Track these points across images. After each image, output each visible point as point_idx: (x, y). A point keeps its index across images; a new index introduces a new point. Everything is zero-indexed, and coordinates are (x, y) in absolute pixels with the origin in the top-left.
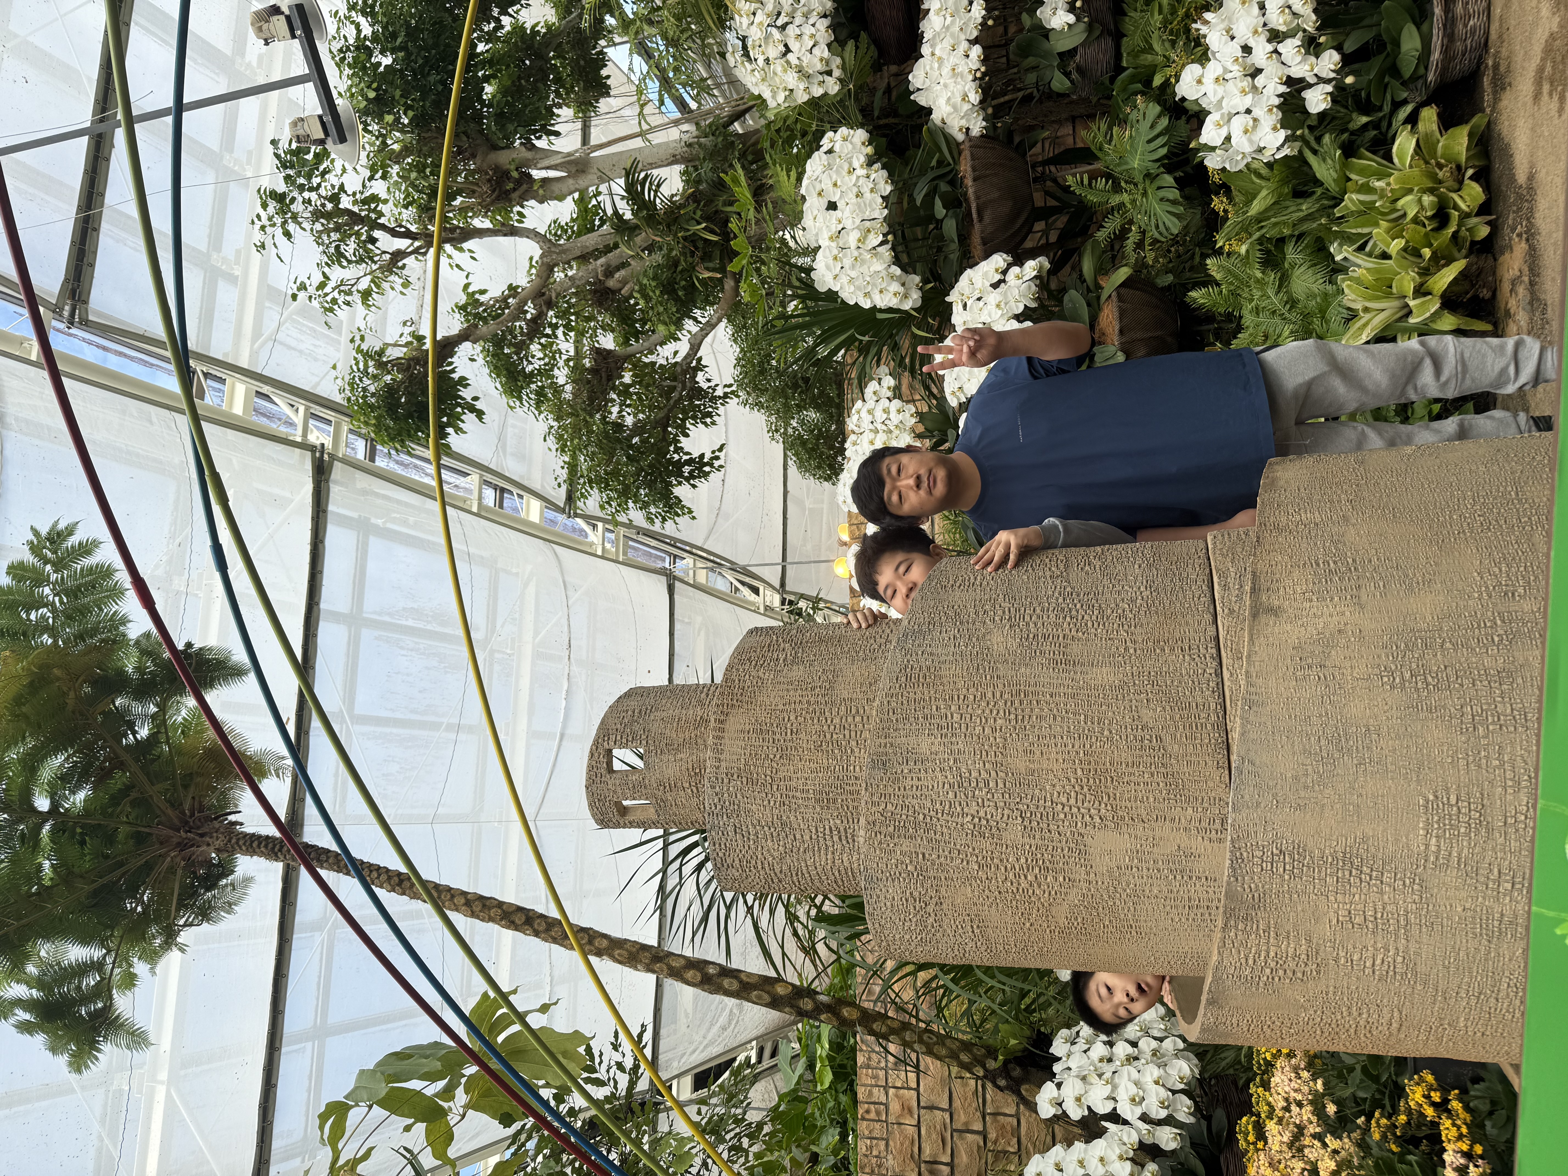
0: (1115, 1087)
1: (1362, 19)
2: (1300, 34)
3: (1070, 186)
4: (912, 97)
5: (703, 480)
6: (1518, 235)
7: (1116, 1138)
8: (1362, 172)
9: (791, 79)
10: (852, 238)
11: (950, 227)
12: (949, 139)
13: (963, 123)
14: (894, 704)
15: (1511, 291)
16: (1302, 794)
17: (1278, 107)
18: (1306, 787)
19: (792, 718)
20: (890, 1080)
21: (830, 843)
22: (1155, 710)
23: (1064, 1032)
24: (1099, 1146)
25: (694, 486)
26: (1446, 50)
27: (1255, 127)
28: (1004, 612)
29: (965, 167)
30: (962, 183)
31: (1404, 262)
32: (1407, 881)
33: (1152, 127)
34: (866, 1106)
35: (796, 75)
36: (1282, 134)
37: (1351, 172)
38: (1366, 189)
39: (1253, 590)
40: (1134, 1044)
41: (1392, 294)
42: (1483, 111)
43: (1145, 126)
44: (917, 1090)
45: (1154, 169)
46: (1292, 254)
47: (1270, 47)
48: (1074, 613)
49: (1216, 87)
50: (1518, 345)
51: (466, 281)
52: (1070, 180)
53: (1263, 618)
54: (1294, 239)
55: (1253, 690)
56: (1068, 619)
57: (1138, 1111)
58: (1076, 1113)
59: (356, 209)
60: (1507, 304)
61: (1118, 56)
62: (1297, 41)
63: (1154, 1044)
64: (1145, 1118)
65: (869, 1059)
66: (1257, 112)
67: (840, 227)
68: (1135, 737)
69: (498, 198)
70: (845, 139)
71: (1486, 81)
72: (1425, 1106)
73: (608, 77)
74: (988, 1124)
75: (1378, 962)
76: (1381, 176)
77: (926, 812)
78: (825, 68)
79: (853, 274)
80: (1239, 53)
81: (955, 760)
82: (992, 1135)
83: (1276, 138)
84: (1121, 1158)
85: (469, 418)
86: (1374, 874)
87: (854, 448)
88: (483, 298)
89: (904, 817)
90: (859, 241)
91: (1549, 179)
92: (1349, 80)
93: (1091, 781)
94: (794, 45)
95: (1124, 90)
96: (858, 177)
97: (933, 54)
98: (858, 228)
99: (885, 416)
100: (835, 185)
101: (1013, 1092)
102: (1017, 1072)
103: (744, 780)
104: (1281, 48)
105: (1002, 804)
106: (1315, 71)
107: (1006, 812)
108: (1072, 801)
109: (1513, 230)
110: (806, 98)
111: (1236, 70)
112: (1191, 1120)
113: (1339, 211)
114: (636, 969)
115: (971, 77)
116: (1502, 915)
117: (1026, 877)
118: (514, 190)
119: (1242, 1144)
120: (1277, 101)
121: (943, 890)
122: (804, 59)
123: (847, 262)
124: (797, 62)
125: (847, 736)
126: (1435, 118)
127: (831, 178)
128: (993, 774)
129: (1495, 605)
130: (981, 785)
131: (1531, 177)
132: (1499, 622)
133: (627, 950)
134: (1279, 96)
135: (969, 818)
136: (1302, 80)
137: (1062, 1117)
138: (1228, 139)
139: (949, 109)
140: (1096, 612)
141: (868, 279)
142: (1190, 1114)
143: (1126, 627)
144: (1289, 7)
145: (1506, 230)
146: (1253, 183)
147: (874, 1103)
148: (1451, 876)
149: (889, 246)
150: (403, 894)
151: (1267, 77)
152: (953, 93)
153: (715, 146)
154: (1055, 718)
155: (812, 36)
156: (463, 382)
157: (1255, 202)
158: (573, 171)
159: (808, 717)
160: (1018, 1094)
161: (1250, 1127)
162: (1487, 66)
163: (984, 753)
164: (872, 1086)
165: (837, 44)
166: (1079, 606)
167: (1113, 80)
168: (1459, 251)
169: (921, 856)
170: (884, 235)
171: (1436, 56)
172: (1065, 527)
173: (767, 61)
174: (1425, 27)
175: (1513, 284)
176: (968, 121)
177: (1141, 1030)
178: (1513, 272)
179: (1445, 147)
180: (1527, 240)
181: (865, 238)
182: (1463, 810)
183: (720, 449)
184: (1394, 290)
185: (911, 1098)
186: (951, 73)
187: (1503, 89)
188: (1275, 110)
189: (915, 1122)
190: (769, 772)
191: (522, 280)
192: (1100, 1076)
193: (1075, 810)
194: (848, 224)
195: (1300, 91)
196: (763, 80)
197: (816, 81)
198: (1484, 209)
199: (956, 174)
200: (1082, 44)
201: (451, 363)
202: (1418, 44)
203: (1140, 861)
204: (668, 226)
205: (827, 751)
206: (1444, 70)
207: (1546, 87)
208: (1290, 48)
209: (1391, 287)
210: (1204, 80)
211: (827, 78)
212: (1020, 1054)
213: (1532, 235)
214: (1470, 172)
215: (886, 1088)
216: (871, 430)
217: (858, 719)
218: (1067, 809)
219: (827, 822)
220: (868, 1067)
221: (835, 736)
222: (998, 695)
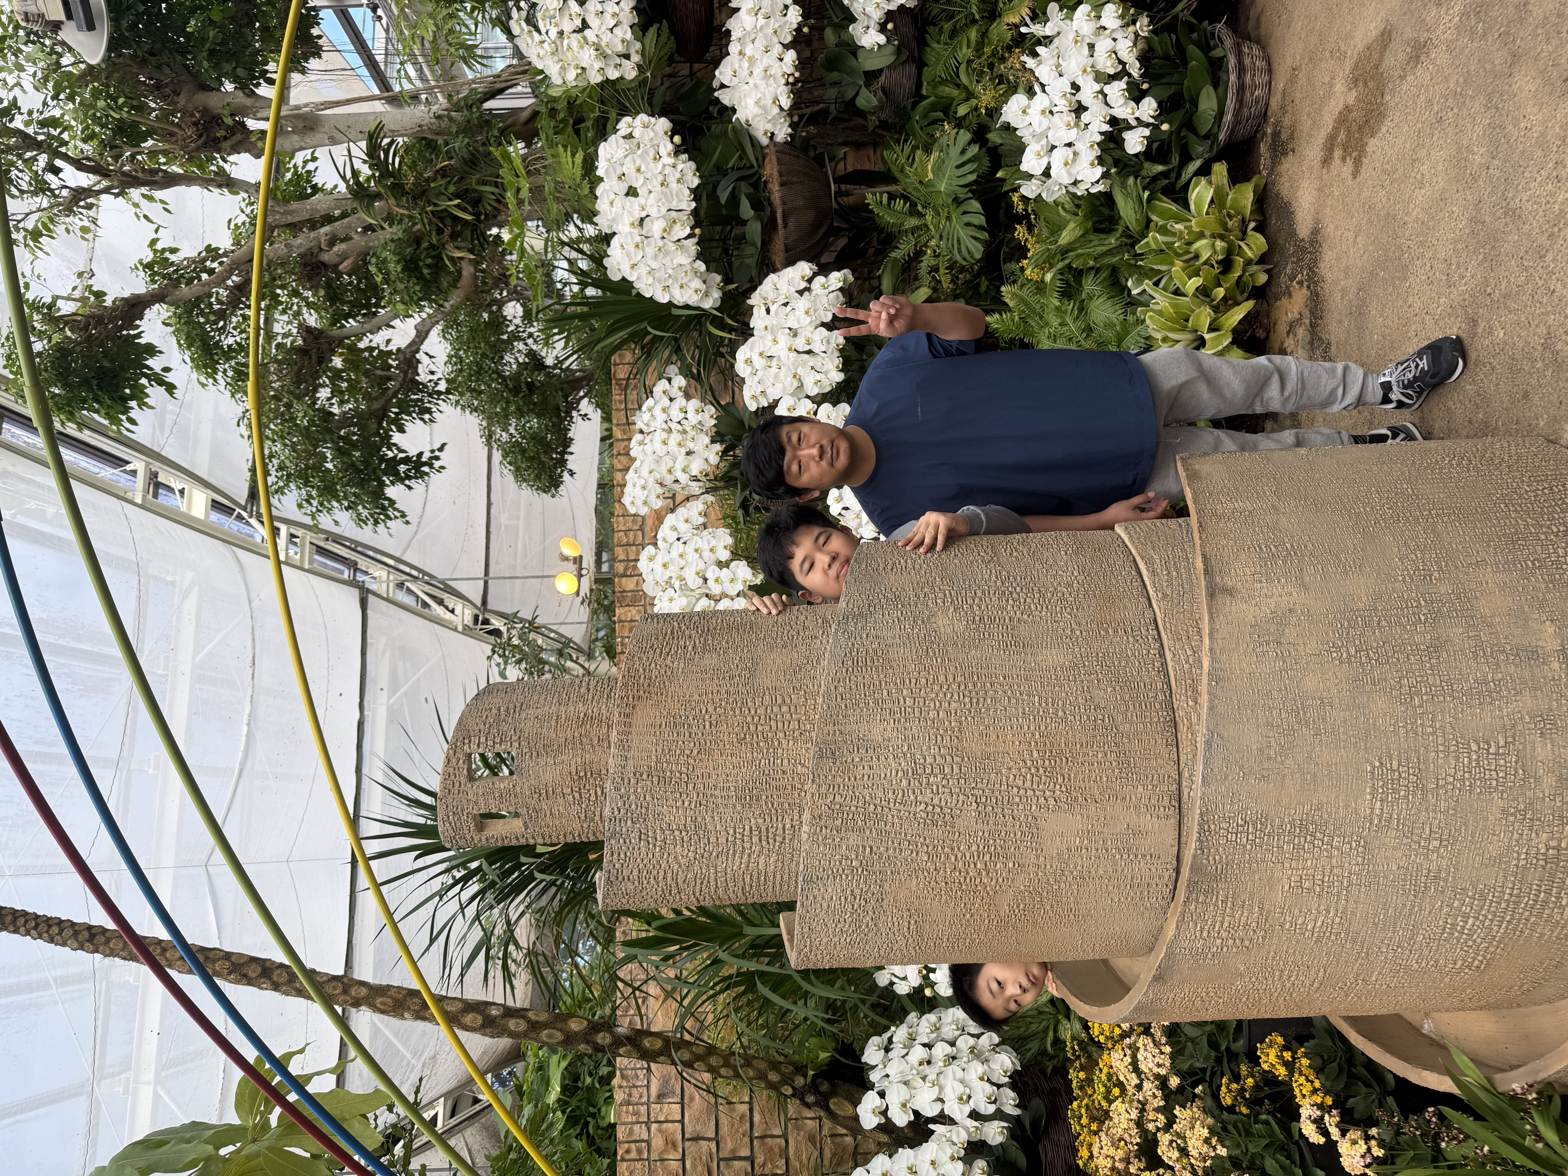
0: (941, 1089)
1: (1163, 76)
2: (1126, 78)
3: (869, 204)
4: (716, 94)
5: (420, 481)
6: (1298, 283)
7: (944, 1139)
8: (1162, 214)
9: (588, 58)
10: (656, 227)
11: (754, 230)
12: (753, 140)
13: (769, 127)
14: (841, 690)
15: (1288, 333)
16: (1266, 765)
17: (1098, 144)
18: (1269, 758)
19: (711, 709)
20: (652, 1115)
21: (747, 845)
22: (1105, 691)
23: (875, 1040)
24: (929, 1150)
25: (410, 488)
26: (1237, 113)
27: (1074, 161)
28: (945, 595)
29: (771, 170)
30: (765, 186)
31: (1197, 300)
32: (1354, 844)
33: (963, 151)
34: (626, 1145)
35: (595, 53)
36: (1099, 171)
37: (1153, 213)
38: (1163, 230)
39: (1206, 572)
40: (952, 1044)
41: (1186, 327)
42: (1260, 173)
43: (955, 151)
44: (682, 1121)
45: (963, 194)
46: (1089, 285)
47: (1097, 87)
48: (1015, 595)
49: (1042, 117)
50: (1346, 369)
51: (154, 236)
52: (870, 199)
53: (1220, 598)
54: (1093, 272)
55: (1218, 666)
56: (1011, 602)
57: (967, 1110)
58: (901, 1119)
59: (30, 131)
60: (1282, 344)
61: (919, 84)
62: (1122, 84)
63: (971, 1041)
64: (975, 1115)
65: (630, 1095)
66: (1080, 146)
67: (643, 214)
68: (1088, 717)
69: (205, 145)
70: (646, 126)
71: (1263, 148)
72: (1278, 1067)
73: (320, 37)
74: (756, 1148)
75: (1319, 924)
76: (1179, 220)
77: (878, 802)
78: (624, 51)
79: (654, 265)
80: (1069, 89)
81: (909, 747)
82: (760, 1159)
83: (1093, 174)
84: (952, 1158)
85: (155, 393)
86: (1326, 839)
87: (641, 448)
88: (173, 258)
89: (853, 808)
90: (665, 230)
91: (1339, 233)
92: (1165, 127)
93: (1047, 762)
94: (592, 21)
95: (925, 116)
96: (664, 166)
97: (741, 53)
98: (663, 217)
99: (682, 415)
100: (639, 170)
101: (822, 1108)
102: (825, 1087)
103: (655, 779)
104: (1107, 89)
105: (957, 790)
106: (1137, 115)
107: (961, 797)
108: (1028, 784)
109: (1292, 278)
110: (599, 79)
111: (1063, 105)
112: (1016, 1112)
113: (1140, 248)
114: (402, 1017)
115: (783, 81)
116: (1429, 870)
117: (975, 865)
118: (225, 138)
119: (1075, 1128)
120: (1099, 138)
121: (886, 886)
122: (604, 37)
123: (650, 251)
124: (595, 40)
125: (774, 728)
126: (1225, 173)
127: (634, 162)
128: (948, 758)
129: (1417, 587)
130: (936, 771)
131: (1315, 232)
132: (1423, 603)
133: (391, 997)
134: (1101, 133)
135: (923, 806)
136: (1125, 120)
137: (887, 1127)
138: (1048, 168)
139: (757, 110)
140: (1037, 596)
141: (670, 272)
142: (1016, 1106)
143: (1068, 610)
144: (1116, 54)
145: (1283, 279)
146: (1059, 215)
147: (636, 1141)
148: (1391, 837)
149: (695, 240)
150: (96, 951)
151: (1092, 115)
152: (764, 94)
153: (468, 122)
154: (1009, 701)
155: (615, 15)
156: (151, 350)
157: (1064, 233)
158: (301, 126)
159: (729, 707)
160: (827, 1109)
161: (1083, 1111)
162: (1265, 133)
163: (939, 738)
164: (633, 1123)
165: (641, 28)
166: (1018, 589)
167: (915, 105)
168: (1242, 293)
169: (868, 850)
170: (692, 228)
171: (1228, 117)
172: (986, 514)
173: (561, 33)
174: (1221, 90)
175: (1291, 326)
176: (774, 125)
177: (958, 1029)
178: (1293, 315)
179: (1233, 200)
180: (1308, 287)
181: (671, 228)
182: (1403, 775)
183: (441, 449)
184: (1190, 324)
185: (675, 1131)
186: (763, 73)
187: (1285, 153)
188: (1096, 146)
189: (679, 1156)
190: (684, 770)
191: (224, 241)
192: (924, 1079)
193: (1030, 793)
194: (654, 212)
195: (1120, 131)
196: (552, 54)
197: (612, 63)
198: (1262, 259)
199: (760, 178)
200: (889, 67)
201: (138, 327)
202: (1214, 104)
203: (1090, 841)
204: (414, 198)
205: (752, 745)
206: (1232, 133)
207: (1338, 153)
208: (1116, 90)
209: (1187, 320)
210: (1028, 111)
211: (625, 62)
212: (825, 1068)
213: (1315, 282)
214: (1252, 225)
215: (648, 1124)
216: (664, 430)
217: (784, 709)
218: (1022, 792)
219: (747, 822)
220: (628, 1103)
221: (760, 728)
222: (951, 678)
